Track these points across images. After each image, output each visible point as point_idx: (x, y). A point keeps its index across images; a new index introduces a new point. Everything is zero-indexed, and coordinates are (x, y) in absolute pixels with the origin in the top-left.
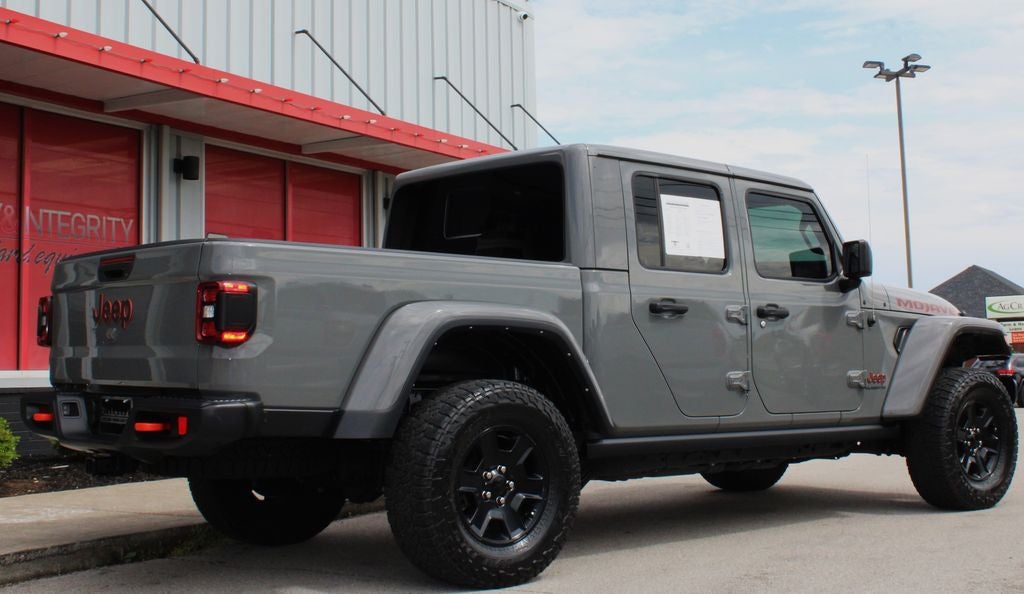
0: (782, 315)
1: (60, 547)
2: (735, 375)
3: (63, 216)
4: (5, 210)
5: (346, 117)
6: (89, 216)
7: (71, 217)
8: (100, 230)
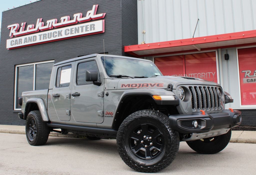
2: (67, 111)
7: (197, 74)
8: (206, 76)
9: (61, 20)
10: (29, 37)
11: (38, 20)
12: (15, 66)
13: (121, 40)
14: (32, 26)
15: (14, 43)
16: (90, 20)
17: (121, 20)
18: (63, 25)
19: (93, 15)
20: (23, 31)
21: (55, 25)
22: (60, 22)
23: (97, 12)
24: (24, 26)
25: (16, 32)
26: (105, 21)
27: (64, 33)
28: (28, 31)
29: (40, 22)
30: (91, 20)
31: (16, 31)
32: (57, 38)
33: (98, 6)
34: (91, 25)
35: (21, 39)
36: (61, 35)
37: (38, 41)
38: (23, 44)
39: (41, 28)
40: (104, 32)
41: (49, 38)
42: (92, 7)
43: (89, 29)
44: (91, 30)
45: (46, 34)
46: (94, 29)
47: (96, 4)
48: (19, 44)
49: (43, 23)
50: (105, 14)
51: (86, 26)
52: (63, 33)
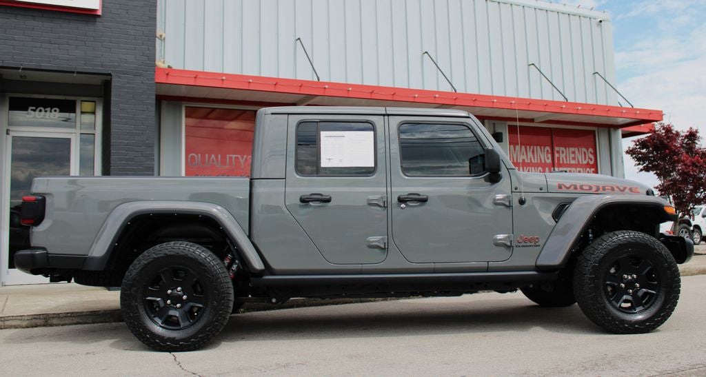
0: (424, 201)
1: (91, 312)
2: (374, 239)
5: (416, 96)
40: (99, 13)
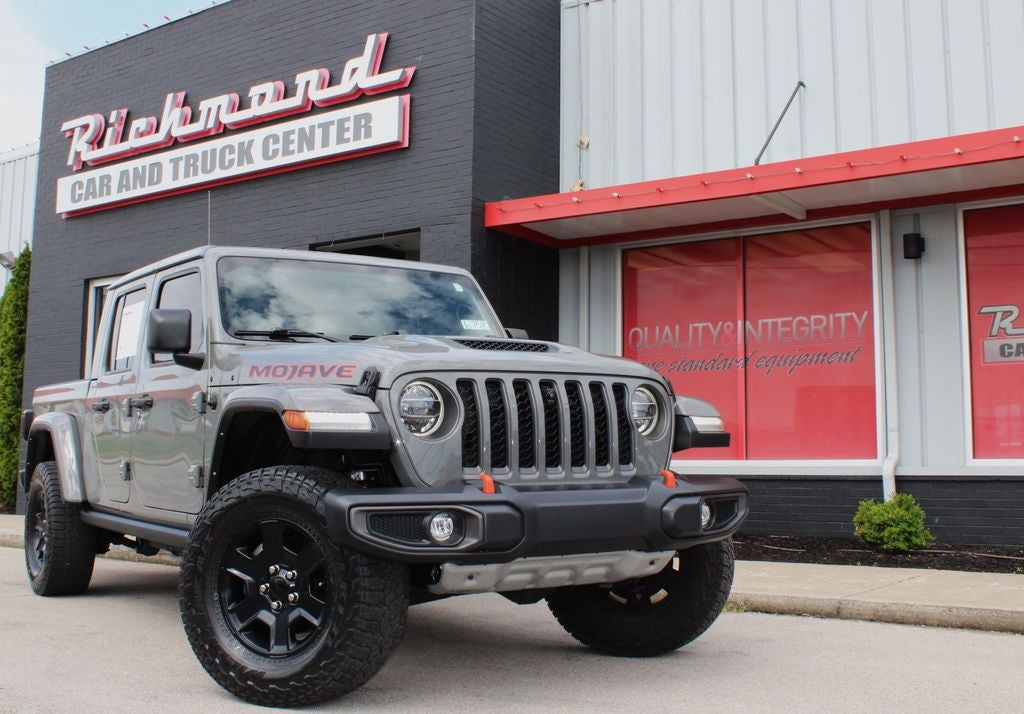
3: (783, 322)
4: (725, 326)
6: (813, 317)
7: (792, 321)
8: (827, 329)
9: (250, 99)
10: (136, 169)
11: (170, 97)
12: (87, 283)
13: (470, 179)
14: (148, 123)
15: (83, 191)
16: (357, 97)
17: (471, 93)
18: (260, 117)
19: (367, 76)
20: (116, 143)
21: (228, 118)
22: (249, 106)
23: (384, 64)
24: (120, 124)
25: (93, 149)
26: (411, 100)
27: (261, 152)
28: (133, 142)
29: (175, 104)
30: (360, 96)
31: (91, 143)
32: (236, 170)
33: (388, 39)
34: (358, 118)
35: (108, 177)
36: (250, 161)
37: (167, 184)
38: (115, 196)
39: (178, 132)
40: (406, 144)
41: (205, 171)
42: (365, 43)
43: (349, 135)
44: (357, 137)
45: (195, 156)
46: (368, 135)
47: (378, 32)
48: (101, 195)
49: (188, 110)
50: (410, 71)
51: (339, 121)
52: (256, 151)
